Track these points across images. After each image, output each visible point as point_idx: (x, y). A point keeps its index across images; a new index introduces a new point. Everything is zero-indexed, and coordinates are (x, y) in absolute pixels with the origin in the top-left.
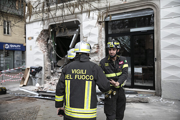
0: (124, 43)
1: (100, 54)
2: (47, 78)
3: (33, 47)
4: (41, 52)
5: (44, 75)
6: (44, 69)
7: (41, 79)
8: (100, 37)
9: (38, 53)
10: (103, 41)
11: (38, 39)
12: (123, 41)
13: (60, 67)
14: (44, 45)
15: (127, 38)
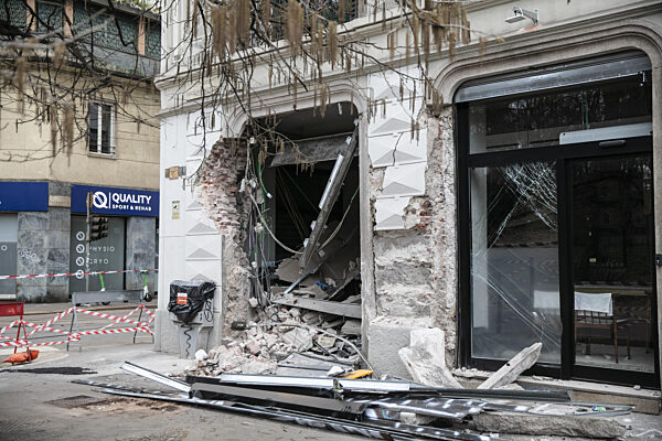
0: (530, 192)
1: (435, 234)
2: (234, 327)
3: (182, 208)
4: (212, 224)
5: (224, 315)
6: (224, 290)
7: (209, 329)
8: (434, 166)
9: (200, 229)
10: (446, 185)
11: (201, 176)
12: (528, 183)
13: (289, 284)
14: (224, 197)
15: (544, 171)
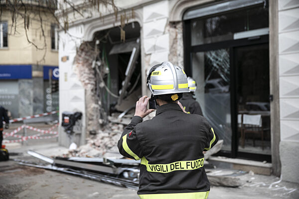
0: (218, 64)
2: (91, 133)
3: (69, 75)
4: (80, 83)
5: (86, 128)
6: (86, 116)
7: (79, 135)
8: (173, 52)
9: (75, 86)
11: (76, 61)
12: (217, 60)
14: (87, 70)
15: (224, 54)
